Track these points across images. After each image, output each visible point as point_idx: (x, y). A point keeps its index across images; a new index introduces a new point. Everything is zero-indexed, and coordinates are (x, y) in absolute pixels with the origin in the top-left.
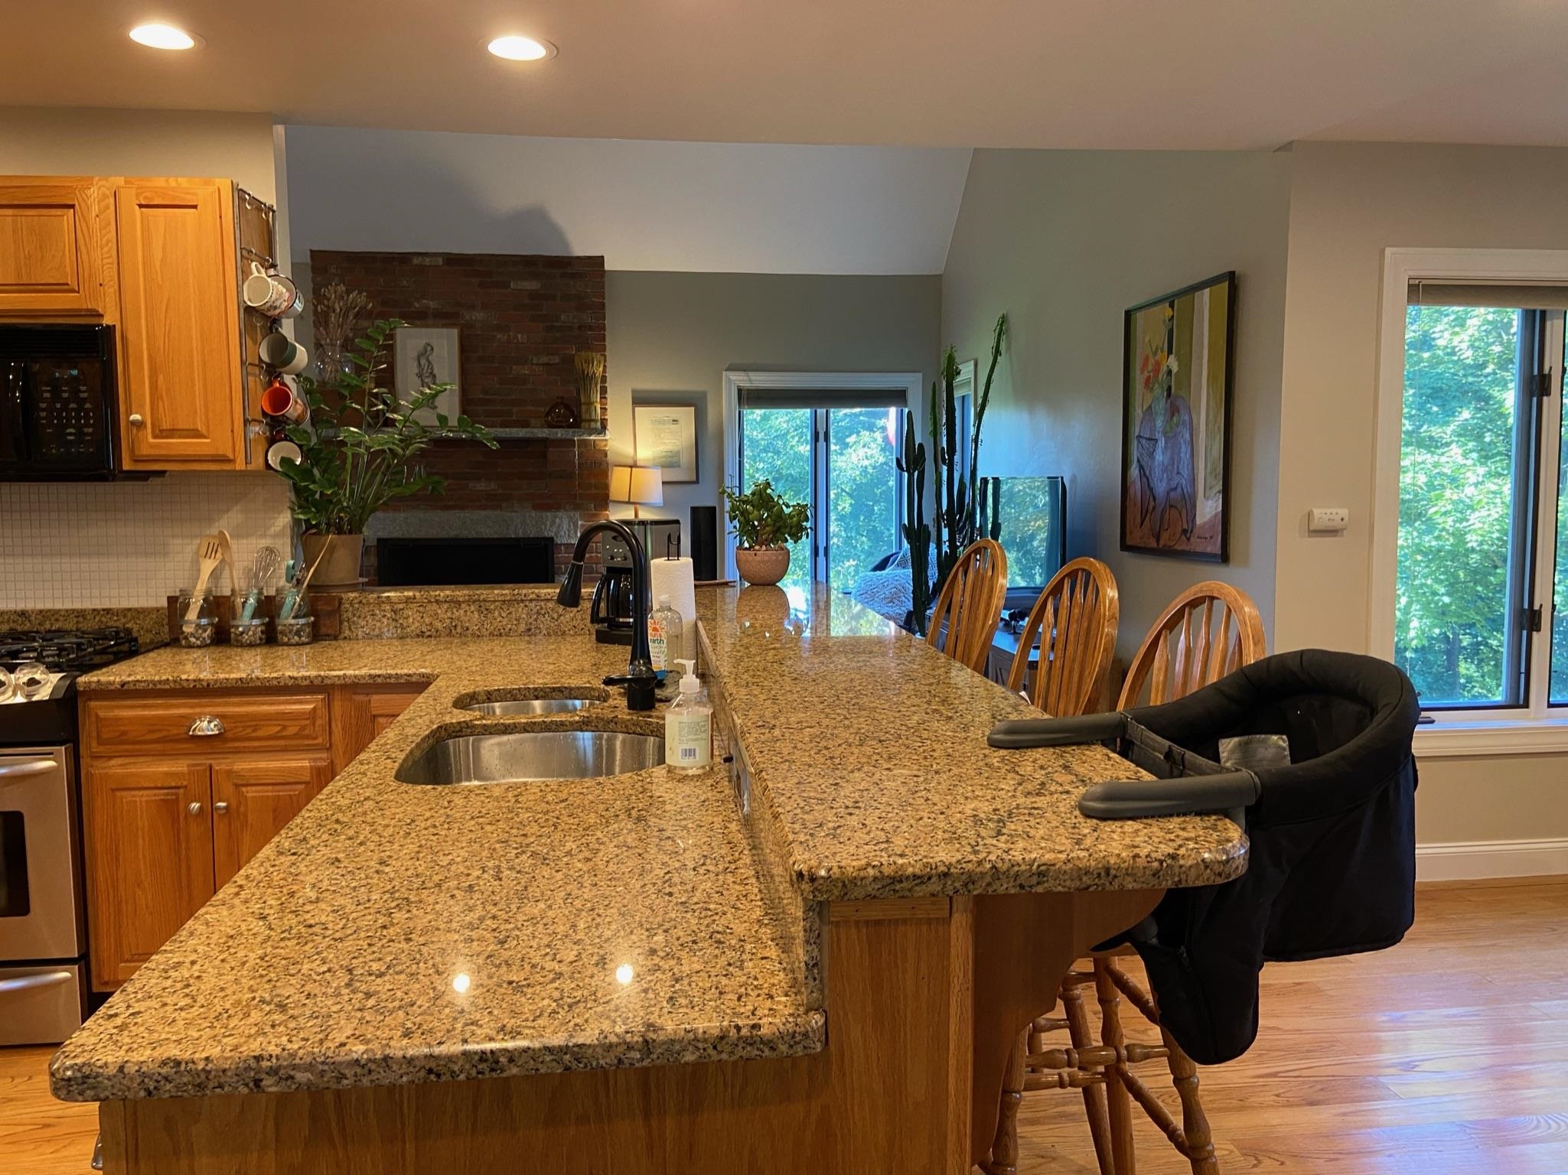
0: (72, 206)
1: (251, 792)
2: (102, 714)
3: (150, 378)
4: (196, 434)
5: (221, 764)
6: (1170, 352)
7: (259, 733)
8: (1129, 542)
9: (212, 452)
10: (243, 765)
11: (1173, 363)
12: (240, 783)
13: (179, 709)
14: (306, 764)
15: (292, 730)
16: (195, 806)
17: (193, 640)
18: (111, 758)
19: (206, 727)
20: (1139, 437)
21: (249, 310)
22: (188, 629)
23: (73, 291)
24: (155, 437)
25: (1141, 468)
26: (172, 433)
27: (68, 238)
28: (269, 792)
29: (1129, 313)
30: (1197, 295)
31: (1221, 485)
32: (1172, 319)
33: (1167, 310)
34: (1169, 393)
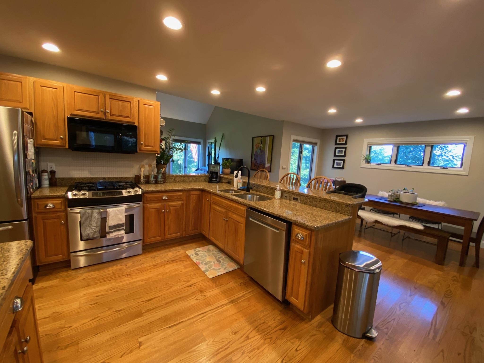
0: (130, 102)
1: (171, 208)
2: (147, 196)
3: (144, 135)
4: (152, 146)
5: (167, 204)
6: (261, 144)
7: (174, 198)
8: (252, 169)
9: (155, 150)
10: (170, 203)
11: (262, 145)
12: (170, 206)
13: (160, 195)
14: (180, 203)
15: (179, 198)
16: (163, 211)
17: (143, 183)
18: (147, 204)
19: (165, 197)
20: (254, 155)
21: (161, 126)
22: (142, 181)
23: (130, 118)
24: (144, 146)
25: (255, 159)
26: (148, 146)
27: (129, 108)
28: (174, 208)
29: (253, 138)
30: (267, 137)
31: (270, 162)
32: (262, 140)
33: (261, 138)
34: (261, 149)
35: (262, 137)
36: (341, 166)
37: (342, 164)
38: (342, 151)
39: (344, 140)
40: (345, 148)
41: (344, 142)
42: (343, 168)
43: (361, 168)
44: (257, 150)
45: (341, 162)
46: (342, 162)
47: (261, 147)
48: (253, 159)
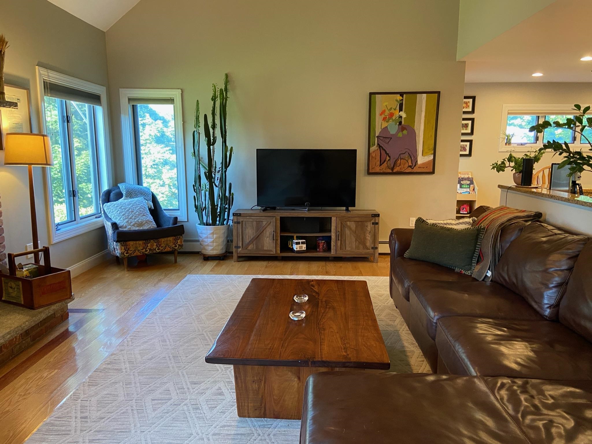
6: (401, 110)
8: (370, 171)
11: (403, 114)
20: (378, 137)
25: (379, 147)
29: (371, 94)
30: (418, 95)
31: (433, 152)
32: (402, 100)
33: (399, 97)
34: (400, 123)
35: (402, 94)
36: (467, 152)
37: (468, 148)
38: (466, 126)
39: (469, 106)
40: (473, 120)
41: (470, 109)
42: (470, 155)
43: (499, 152)
44: (385, 125)
45: (466, 146)
46: (468, 144)
47: (401, 117)
48: (374, 148)
